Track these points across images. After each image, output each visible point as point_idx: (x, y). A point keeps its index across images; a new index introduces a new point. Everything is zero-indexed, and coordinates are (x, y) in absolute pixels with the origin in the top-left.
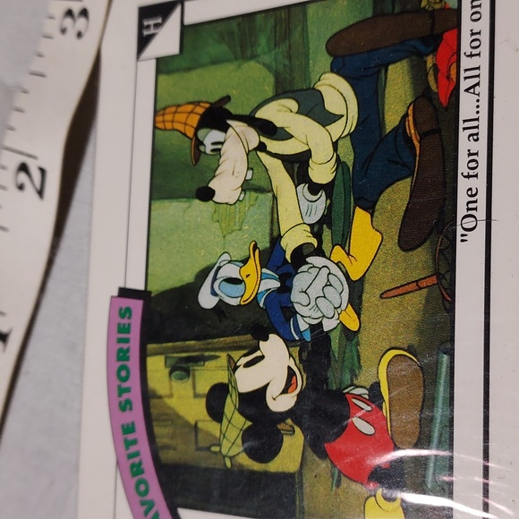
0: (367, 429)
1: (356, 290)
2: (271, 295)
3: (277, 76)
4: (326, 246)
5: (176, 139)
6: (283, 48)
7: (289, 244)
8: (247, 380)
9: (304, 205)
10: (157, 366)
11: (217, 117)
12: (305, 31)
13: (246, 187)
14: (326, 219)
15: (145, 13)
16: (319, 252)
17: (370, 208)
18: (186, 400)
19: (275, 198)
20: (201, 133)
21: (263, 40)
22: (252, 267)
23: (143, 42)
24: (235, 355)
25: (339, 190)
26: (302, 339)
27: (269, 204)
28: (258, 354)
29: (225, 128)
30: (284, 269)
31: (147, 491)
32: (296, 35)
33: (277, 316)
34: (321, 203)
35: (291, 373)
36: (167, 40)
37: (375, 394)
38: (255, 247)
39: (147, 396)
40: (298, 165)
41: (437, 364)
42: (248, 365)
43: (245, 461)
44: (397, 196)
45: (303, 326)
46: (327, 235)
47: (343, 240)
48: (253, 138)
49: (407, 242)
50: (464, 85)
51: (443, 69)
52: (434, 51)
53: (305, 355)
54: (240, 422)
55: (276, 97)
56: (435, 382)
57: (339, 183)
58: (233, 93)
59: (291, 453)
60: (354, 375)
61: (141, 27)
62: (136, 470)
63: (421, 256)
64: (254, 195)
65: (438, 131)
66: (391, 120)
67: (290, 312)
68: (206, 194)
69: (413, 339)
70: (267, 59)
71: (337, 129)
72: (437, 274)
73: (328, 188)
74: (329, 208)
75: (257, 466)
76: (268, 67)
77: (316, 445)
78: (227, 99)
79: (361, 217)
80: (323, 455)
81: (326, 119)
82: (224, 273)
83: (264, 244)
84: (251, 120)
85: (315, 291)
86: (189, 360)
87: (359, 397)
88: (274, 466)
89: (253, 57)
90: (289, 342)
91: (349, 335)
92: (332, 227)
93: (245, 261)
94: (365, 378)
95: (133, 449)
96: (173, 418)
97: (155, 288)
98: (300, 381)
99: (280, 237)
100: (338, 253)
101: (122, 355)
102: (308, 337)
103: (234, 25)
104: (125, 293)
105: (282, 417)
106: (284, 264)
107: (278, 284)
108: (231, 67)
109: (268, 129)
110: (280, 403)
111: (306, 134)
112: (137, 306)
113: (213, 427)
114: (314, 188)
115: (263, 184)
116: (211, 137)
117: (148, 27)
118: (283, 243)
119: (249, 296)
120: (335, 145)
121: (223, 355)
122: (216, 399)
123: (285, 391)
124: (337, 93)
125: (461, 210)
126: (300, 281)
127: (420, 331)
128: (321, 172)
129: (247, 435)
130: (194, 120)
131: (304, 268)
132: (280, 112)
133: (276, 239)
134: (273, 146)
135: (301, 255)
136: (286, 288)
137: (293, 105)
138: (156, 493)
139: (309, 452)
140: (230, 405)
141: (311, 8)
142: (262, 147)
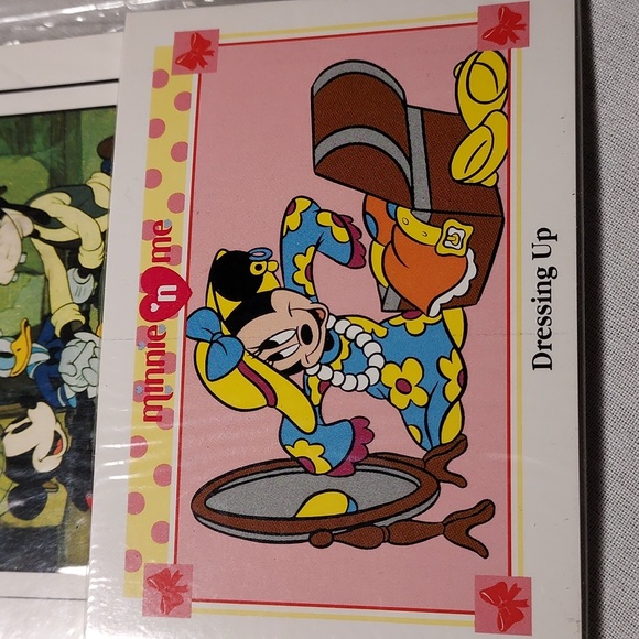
2: (41, 367)
3: (52, 172)
4: (93, 323)
6: (58, 148)
7: (59, 321)
8: (15, 446)
9: (74, 287)
12: (78, 133)
13: (20, 269)
14: (94, 300)
16: (86, 328)
19: (47, 280)
21: (39, 139)
22: (23, 342)
24: (4, 422)
26: (69, 406)
27: (41, 285)
28: (26, 420)
30: (54, 344)
32: (71, 137)
33: (45, 386)
34: (89, 285)
35: (57, 437)
38: (27, 324)
40: (69, 252)
42: (16, 431)
43: (11, 520)
45: (70, 394)
46: (94, 313)
48: (28, 225)
53: (70, 420)
54: (7, 484)
55: (51, 190)
58: (10, 184)
59: (54, 508)
64: (27, 276)
67: (58, 382)
70: (43, 156)
73: (96, 272)
75: (22, 524)
76: (43, 163)
77: (78, 499)
78: (4, 189)
80: (84, 507)
81: (96, 212)
83: (36, 320)
84: (25, 209)
88: (38, 522)
89: (30, 153)
90: (56, 408)
92: (99, 306)
93: (16, 337)
98: (65, 444)
99: (50, 315)
102: (74, 403)
103: (12, 123)
105: (47, 477)
106: (54, 340)
107: (47, 357)
108: (8, 160)
109: (42, 218)
110: (45, 464)
111: (75, 223)
114: (84, 272)
115: (36, 267)
118: (53, 320)
119: (19, 368)
120: (103, 235)
123: (51, 453)
124: (106, 190)
126: (68, 354)
128: (91, 258)
129: (12, 495)
131: (72, 342)
132: (53, 204)
133: (46, 317)
134: (46, 233)
135: (69, 331)
136: (55, 360)
137: (66, 198)
139: (72, 506)
141: (85, 116)
142: (36, 234)
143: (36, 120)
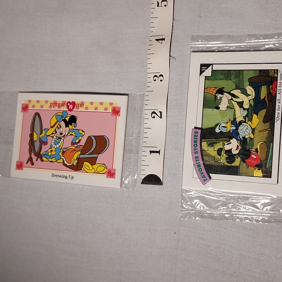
0: (255, 157)
1: (253, 130)
2: (233, 130)
3: (236, 84)
4: (247, 121)
5: (210, 95)
6: (237, 79)
7: (238, 120)
8: (227, 147)
9: (242, 112)
10: (204, 144)
11: (221, 91)
12: (243, 76)
13: (228, 107)
14: (247, 116)
15: (202, 65)
16: (245, 122)
17: (257, 114)
18: (212, 151)
19: (235, 110)
20: (216, 95)
21: (233, 76)
22: (229, 124)
23: (201, 72)
24: (224, 142)
25: (250, 110)
26: (241, 140)
28: (230, 142)
29: (223, 94)
30: (236, 125)
31: (202, 170)
32: (241, 77)
33: (235, 135)
34: (246, 112)
35: (238, 146)
36: (208, 72)
37: (257, 150)
38: (230, 120)
39: (202, 151)
40: (241, 104)
41: (270, 145)
42: (227, 144)
43: (226, 164)
44: (263, 112)
45: (241, 137)
46: (247, 119)
47: (251, 120)
48: (230, 97)
49: (265, 121)
50: (278, 92)
51: (273, 88)
52: (272, 85)
54: (225, 156)
55: (236, 89)
56: (269, 149)
57: (250, 108)
58: (225, 87)
59: (237, 162)
60: (252, 147)
61: (201, 69)
62: (199, 166)
63: (268, 125)
64: (230, 109)
65: (272, 101)
66: (262, 97)
67: (238, 134)
68: (218, 108)
69: (265, 140)
70: (234, 80)
71: (250, 98)
72: (271, 128)
73: (248, 110)
74: (248, 113)
75: (229, 165)
76: (234, 83)
77: (243, 160)
78: (224, 88)
79: (255, 116)
80: (245, 162)
81: (248, 95)
82: (222, 125)
83: (232, 120)
84: (229, 93)
85: (244, 130)
86: (212, 143)
87: (253, 151)
88: (233, 165)
89: (230, 80)
90: (237, 140)
91: (251, 139)
92: (248, 117)
93: (227, 123)
94: (255, 147)
95: (198, 162)
96: (209, 155)
97: (204, 127)
98: (240, 148)
99: (236, 119)
100: (249, 123)
101: (196, 142)
102: (242, 139)
103: (225, 72)
104: (196, 128)
105: (236, 155)
106: (237, 124)
107: (235, 128)
108: (225, 81)
109: (233, 96)
110: (235, 152)
111: (242, 97)
112: (199, 131)
113: (219, 157)
114: (244, 109)
115: (232, 107)
116: (219, 96)
117: (203, 69)
118: (237, 120)
119: (228, 130)
120: (249, 101)
121: (222, 142)
122: (219, 151)
123: (236, 150)
124: (250, 90)
125: (276, 116)
126: (240, 128)
127: (267, 139)
128: (246, 106)
129: (227, 158)
130: (215, 91)
131: (242, 125)
132: (236, 92)
133: (235, 119)
134: (234, 99)
135: (241, 123)
136: (237, 129)
137: (240, 91)
138: (204, 171)
139: (242, 162)
140: (223, 153)
141: (245, 71)
142: (232, 99)
143: (232, 71)
